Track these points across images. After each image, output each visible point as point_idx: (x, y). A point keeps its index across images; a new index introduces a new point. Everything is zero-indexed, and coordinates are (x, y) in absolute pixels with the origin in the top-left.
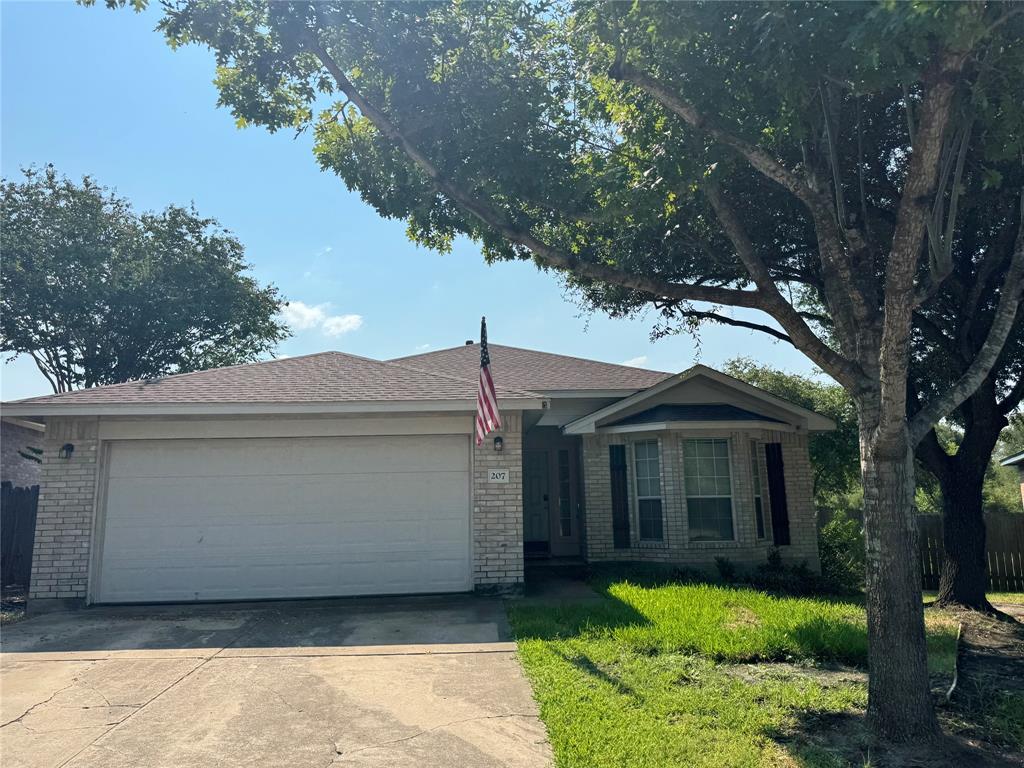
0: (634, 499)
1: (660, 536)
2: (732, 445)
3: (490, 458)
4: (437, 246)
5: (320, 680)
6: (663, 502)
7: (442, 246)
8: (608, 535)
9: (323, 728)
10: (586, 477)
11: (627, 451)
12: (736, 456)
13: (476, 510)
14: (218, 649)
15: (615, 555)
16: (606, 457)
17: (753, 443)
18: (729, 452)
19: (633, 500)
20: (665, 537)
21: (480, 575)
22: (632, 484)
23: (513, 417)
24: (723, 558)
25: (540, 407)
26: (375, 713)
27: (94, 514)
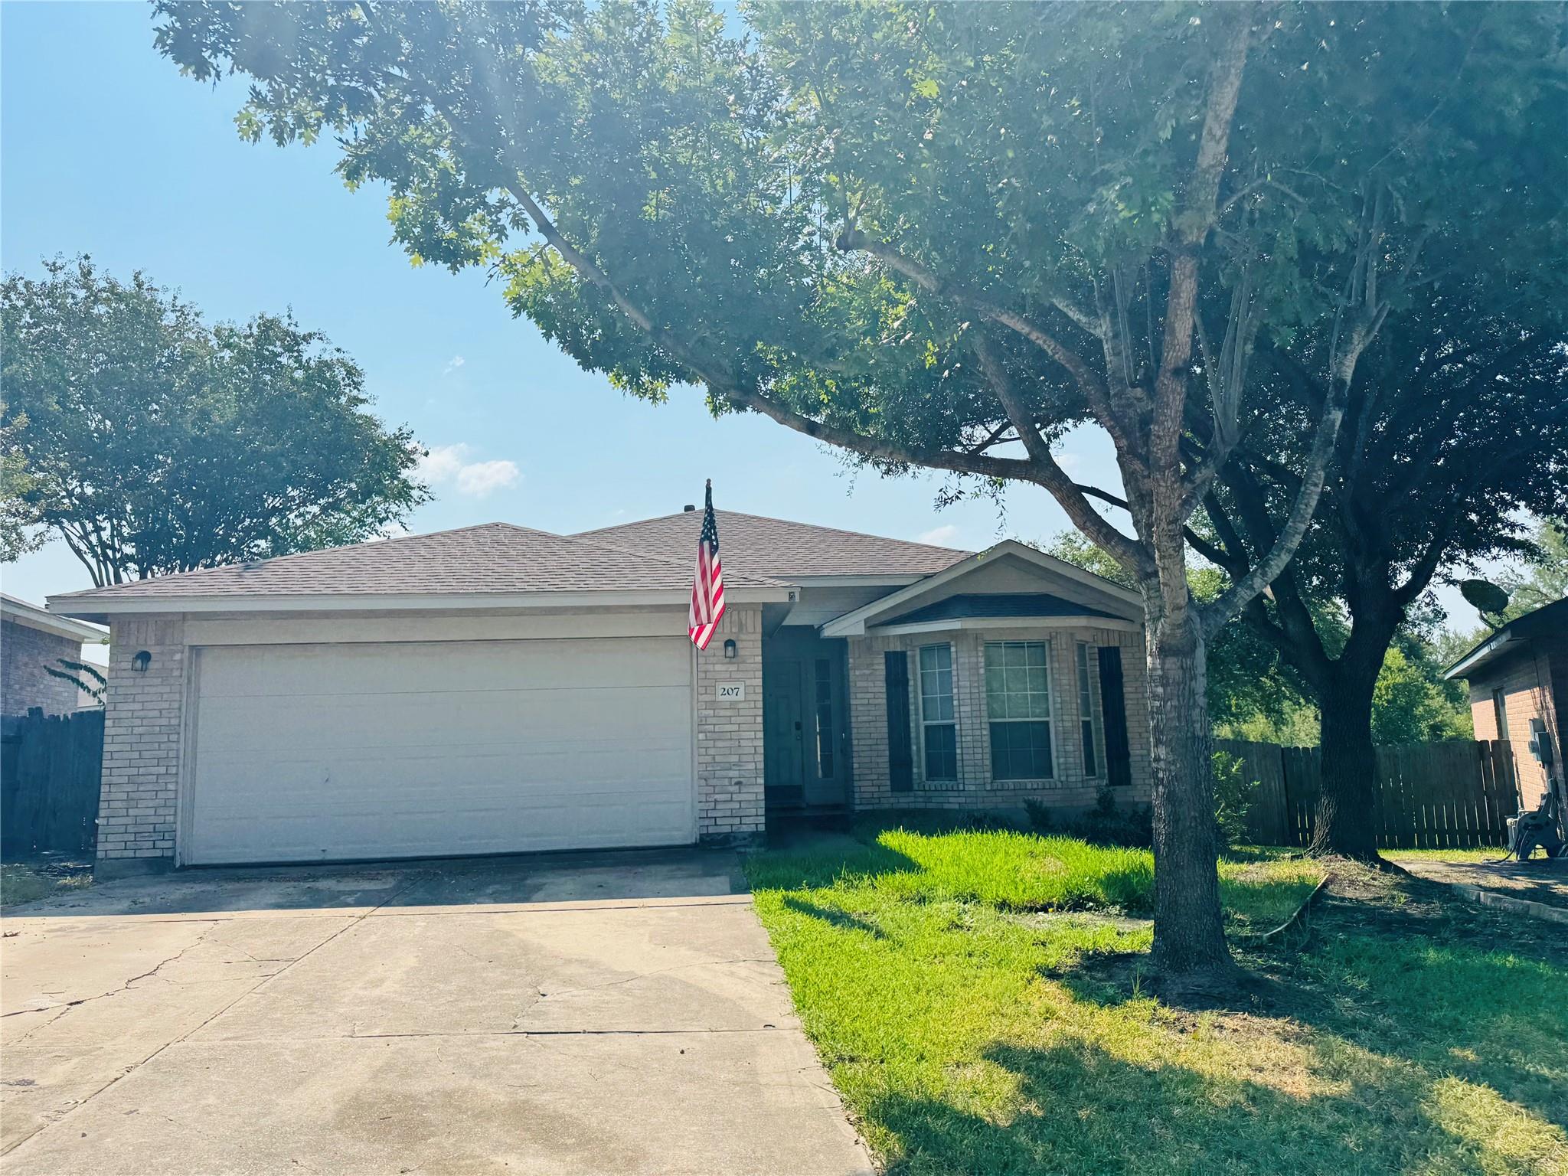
0: (918, 724)
1: (952, 774)
2: (1051, 650)
3: (718, 667)
4: (648, 395)
5: (508, 934)
6: (957, 727)
7: (655, 395)
8: (882, 775)
9: (520, 975)
10: (852, 696)
11: (909, 660)
12: (1056, 665)
13: (701, 736)
14: (372, 908)
15: (892, 800)
16: (881, 668)
17: (1082, 647)
18: (1048, 659)
19: (917, 727)
20: (959, 775)
21: (707, 822)
22: (916, 704)
23: (750, 613)
24: (1035, 802)
25: (786, 599)
26: (581, 962)
27: (182, 746)
